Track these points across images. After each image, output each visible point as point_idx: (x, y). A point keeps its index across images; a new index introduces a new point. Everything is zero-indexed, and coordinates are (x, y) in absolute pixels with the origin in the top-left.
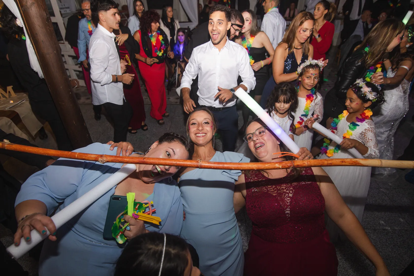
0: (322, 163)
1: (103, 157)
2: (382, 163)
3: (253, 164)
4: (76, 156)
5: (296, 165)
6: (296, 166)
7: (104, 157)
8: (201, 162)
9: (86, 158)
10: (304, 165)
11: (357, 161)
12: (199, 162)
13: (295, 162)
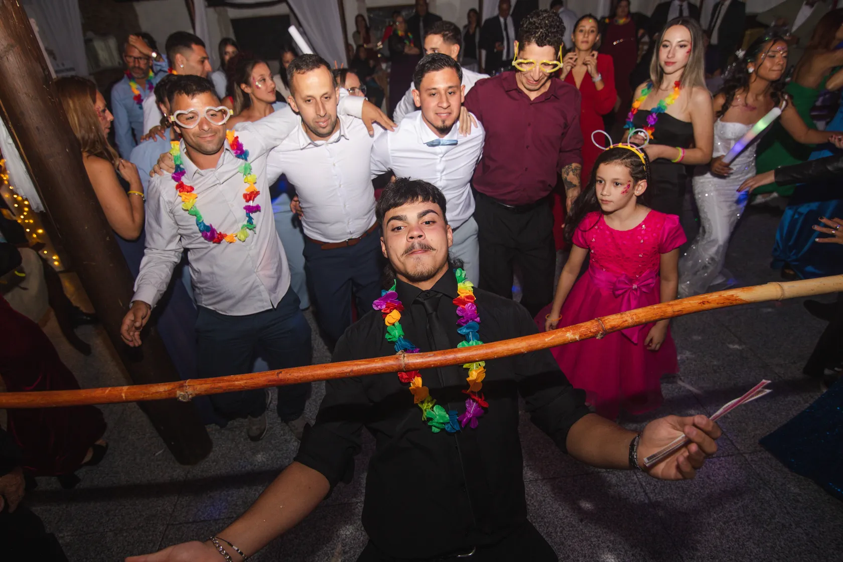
0: (662, 314)
1: (185, 388)
2: (783, 290)
3: (518, 341)
4: (122, 397)
5: (609, 327)
6: (610, 329)
7: (188, 387)
8: (405, 358)
9: (148, 396)
10: (626, 324)
11: (733, 295)
12: (402, 358)
13: (606, 321)
